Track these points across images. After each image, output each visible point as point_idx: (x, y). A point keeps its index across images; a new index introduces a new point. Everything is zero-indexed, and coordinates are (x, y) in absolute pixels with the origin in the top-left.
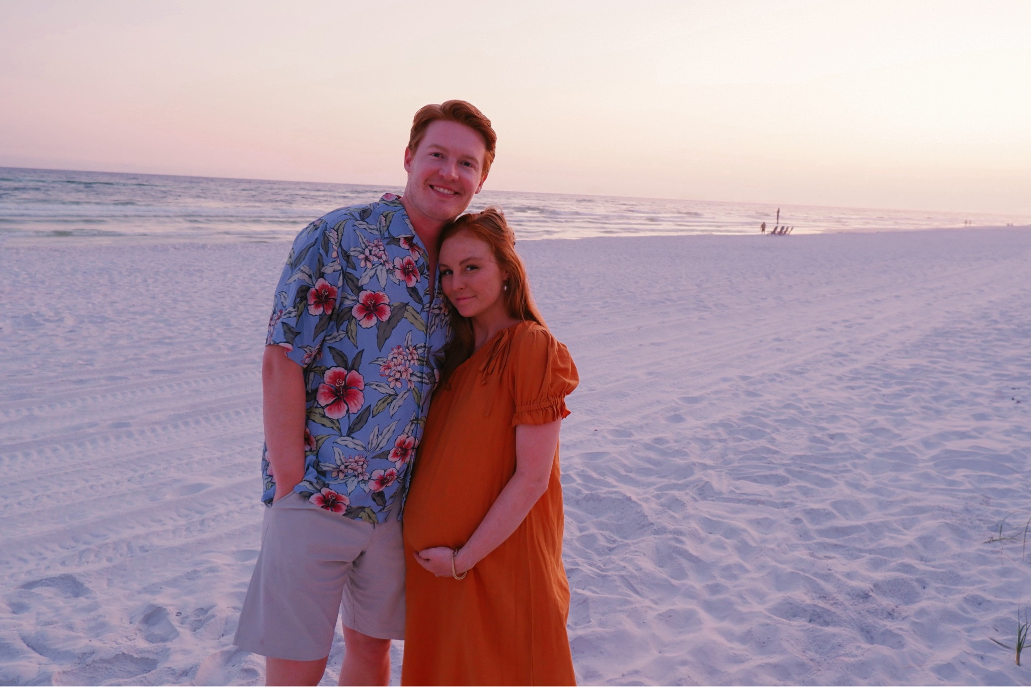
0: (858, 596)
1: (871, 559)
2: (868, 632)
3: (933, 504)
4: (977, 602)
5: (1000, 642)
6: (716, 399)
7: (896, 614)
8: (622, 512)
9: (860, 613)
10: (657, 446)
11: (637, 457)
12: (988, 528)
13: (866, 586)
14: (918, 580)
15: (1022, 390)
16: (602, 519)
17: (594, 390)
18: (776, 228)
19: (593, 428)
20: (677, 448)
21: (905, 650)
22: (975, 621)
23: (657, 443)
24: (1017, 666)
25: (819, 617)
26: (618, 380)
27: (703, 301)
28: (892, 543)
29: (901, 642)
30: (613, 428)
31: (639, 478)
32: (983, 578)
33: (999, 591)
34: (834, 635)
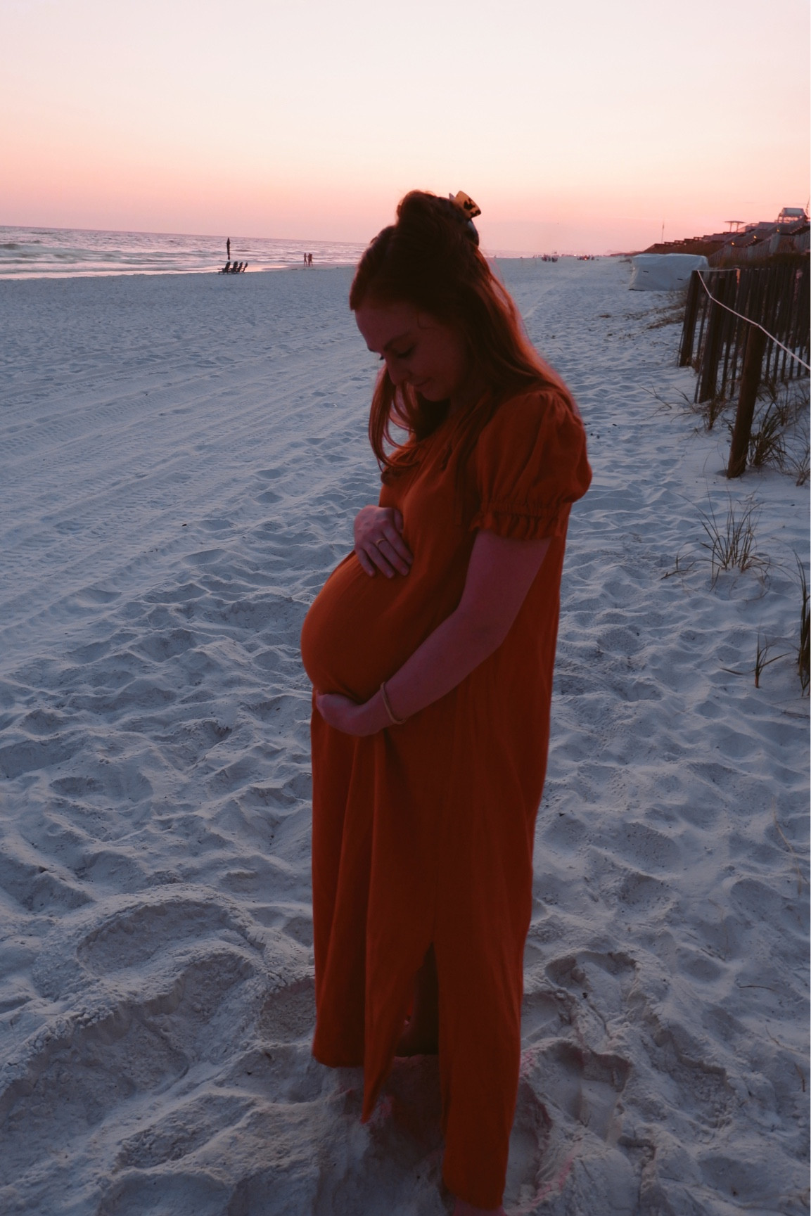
0: (591, 656)
1: (576, 616)
2: (621, 690)
3: (596, 549)
4: (690, 637)
5: (733, 670)
6: (301, 469)
7: (634, 666)
8: (286, 618)
9: (605, 673)
10: (271, 532)
11: (257, 550)
12: (655, 564)
13: (592, 644)
14: (631, 628)
15: (592, 425)
16: (266, 631)
17: (144, 476)
18: (228, 264)
19: (179, 523)
20: (297, 532)
21: (664, 699)
22: (699, 656)
23: (269, 530)
24: (757, 689)
25: (571, 687)
26: (164, 461)
27: (199, 356)
28: (585, 596)
29: (654, 692)
30: (203, 520)
31: (275, 575)
32: (682, 613)
33: (703, 622)
34: (597, 701)
